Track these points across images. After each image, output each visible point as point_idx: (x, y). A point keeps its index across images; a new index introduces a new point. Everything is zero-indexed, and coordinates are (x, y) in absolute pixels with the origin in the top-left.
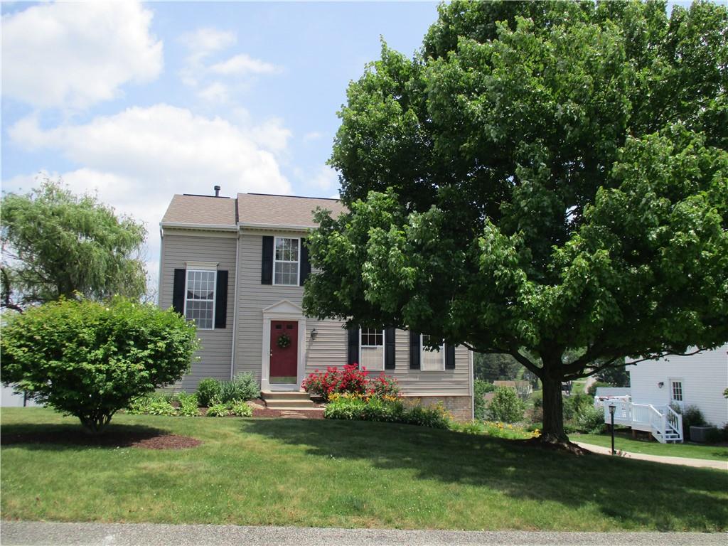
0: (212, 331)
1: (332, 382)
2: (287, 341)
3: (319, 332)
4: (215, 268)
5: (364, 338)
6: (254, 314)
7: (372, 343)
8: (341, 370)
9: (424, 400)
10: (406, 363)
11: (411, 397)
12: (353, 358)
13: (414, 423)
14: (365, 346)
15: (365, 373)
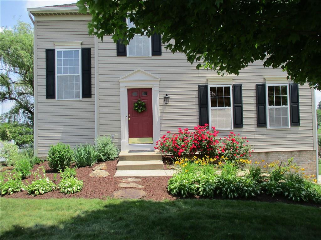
0: (80, 101)
1: (183, 143)
2: (142, 106)
3: (171, 96)
4: (80, 47)
5: (213, 100)
6: (112, 83)
7: (221, 105)
8: (192, 131)
9: (271, 155)
10: (254, 122)
11: (259, 153)
12: (204, 120)
13: (280, 196)
14: (215, 108)
15: (216, 133)
